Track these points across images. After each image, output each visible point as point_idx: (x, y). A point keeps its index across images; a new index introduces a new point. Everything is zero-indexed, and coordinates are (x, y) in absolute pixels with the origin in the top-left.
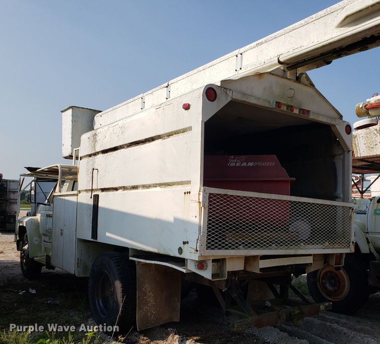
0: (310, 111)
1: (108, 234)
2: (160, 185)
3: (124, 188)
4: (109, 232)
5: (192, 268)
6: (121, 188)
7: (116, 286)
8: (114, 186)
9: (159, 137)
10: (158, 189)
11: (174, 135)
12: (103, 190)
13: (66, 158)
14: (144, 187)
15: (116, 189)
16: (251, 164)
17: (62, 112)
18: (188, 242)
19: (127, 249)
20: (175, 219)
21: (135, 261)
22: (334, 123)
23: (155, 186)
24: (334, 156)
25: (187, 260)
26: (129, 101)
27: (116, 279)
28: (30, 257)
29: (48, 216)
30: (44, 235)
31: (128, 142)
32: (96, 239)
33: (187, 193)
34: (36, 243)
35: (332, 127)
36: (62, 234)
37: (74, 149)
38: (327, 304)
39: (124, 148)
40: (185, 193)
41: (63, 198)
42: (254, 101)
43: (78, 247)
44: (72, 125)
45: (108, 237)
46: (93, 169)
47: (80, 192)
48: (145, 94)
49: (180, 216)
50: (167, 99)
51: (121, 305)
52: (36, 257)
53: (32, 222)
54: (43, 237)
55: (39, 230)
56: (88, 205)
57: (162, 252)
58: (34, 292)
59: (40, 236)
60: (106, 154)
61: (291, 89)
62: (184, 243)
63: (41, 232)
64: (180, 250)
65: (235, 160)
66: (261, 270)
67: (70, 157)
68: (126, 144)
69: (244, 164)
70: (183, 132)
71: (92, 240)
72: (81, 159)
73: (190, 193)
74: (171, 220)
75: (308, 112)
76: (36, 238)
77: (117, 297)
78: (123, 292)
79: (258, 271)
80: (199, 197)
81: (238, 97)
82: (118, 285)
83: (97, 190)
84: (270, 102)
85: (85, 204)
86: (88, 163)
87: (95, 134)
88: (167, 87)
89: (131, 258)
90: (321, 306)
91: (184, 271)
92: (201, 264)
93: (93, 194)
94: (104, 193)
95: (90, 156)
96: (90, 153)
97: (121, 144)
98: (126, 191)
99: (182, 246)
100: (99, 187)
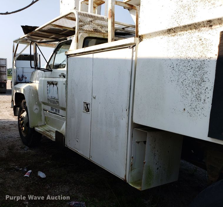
28: (31, 126)
29: (50, 83)
30: (44, 103)
34: (36, 112)
36: (87, 110)
43: (132, 136)
47: (141, 38)
52: (37, 126)
53: (30, 90)
54: (43, 105)
55: (38, 98)
58: (43, 175)
59: (39, 105)
63: (41, 100)
76: (35, 107)
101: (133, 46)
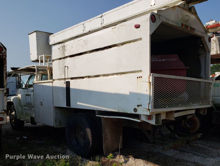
0: (195, 29)
1: (78, 103)
2: (117, 74)
3: (89, 77)
4: (79, 102)
5: (144, 119)
6: (86, 77)
7: (87, 131)
8: (81, 76)
9: (115, 45)
10: (115, 76)
11: (127, 44)
12: (72, 79)
13: (33, 61)
14: (104, 75)
15: (83, 78)
16: (163, 60)
17: (29, 34)
18: (141, 105)
19: (94, 111)
20: (130, 93)
21: (100, 117)
22: (204, 36)
23: (113, 74)
24: (199, 55)
25: (141, 115)
26: (74, 26)
27: (86, 127)
28: (18, 118)
29: (27, 95)
31: (91, 50)
32: (70, 106)
33: (140, 77)
34: (20, 110)
35: (202, 38)
36: (42, 105)
37: (40, 56)
38: (200, 134)
39: (87, 53)
40: (138, 78)
41: (41, 84)
42: (171, 23)
43: (55, 111)
44: (37, 42)
45: (79, 105)
46: (65, 67)
47: (54, 80)
48: (85, 22)
49: (134, 91)
50: (101, 24)
51: (91, 141)
52: (21, 118)
53: (16, 99)
54: (24, 107)
56: (62, 88)
57: (121, 111)
58: (25, 137)
59: (22, 107)
60: (73, 58)
61: (186, 16)
62: (138, 106)
63: (22, 104)
64: (135, 110)
65: (155, 58)
66: (175, 118)
67: (37, 61)
68: (89, 51)
69: (160, 60)
70: (134, 42)
71: (67, 107)
72: (53, 61)
73: (141, 77)
74: (128, 93)
75: (194, 29)
76: (20, 108)
77: (88, 137)
78: (92, 134)
79: (173, 119)
80: (149, 79)
81: (165, 20)
82: (88, 130)
83: (68, 79)
84: (178, 24)
85: (59, 87)
86: (59, 63)
87: (64, 46)
88: (101, 17)
89: (97, 116)
90: (198, 136)
91: (139, 121)
92: (149, 117)
93: (66, 81)
94: (73, 80)
95: (60, 59)
96: (60, 57)
97: (85, 51)
98: (90, 79)
99: (137, 107)
100: (69, 77)
101: (52, 82)
